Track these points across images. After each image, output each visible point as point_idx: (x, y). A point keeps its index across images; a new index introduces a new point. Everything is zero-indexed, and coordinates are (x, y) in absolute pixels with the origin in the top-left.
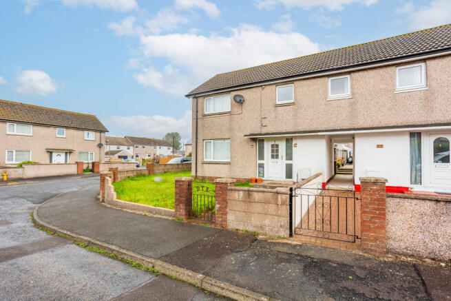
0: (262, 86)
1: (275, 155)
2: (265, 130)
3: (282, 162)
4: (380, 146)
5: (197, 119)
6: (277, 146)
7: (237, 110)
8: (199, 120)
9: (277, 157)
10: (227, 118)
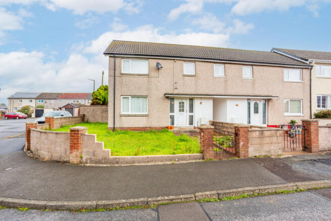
0: (174, 60)
1: (182, 110)
2: (176, 92)
3: (186, 114)
4: (237, 105)
5: (115, 76)
6: (183, 103)
7: (154, 74)
8: (116, 78)
9: (183, 111)
10: (145, 79)
